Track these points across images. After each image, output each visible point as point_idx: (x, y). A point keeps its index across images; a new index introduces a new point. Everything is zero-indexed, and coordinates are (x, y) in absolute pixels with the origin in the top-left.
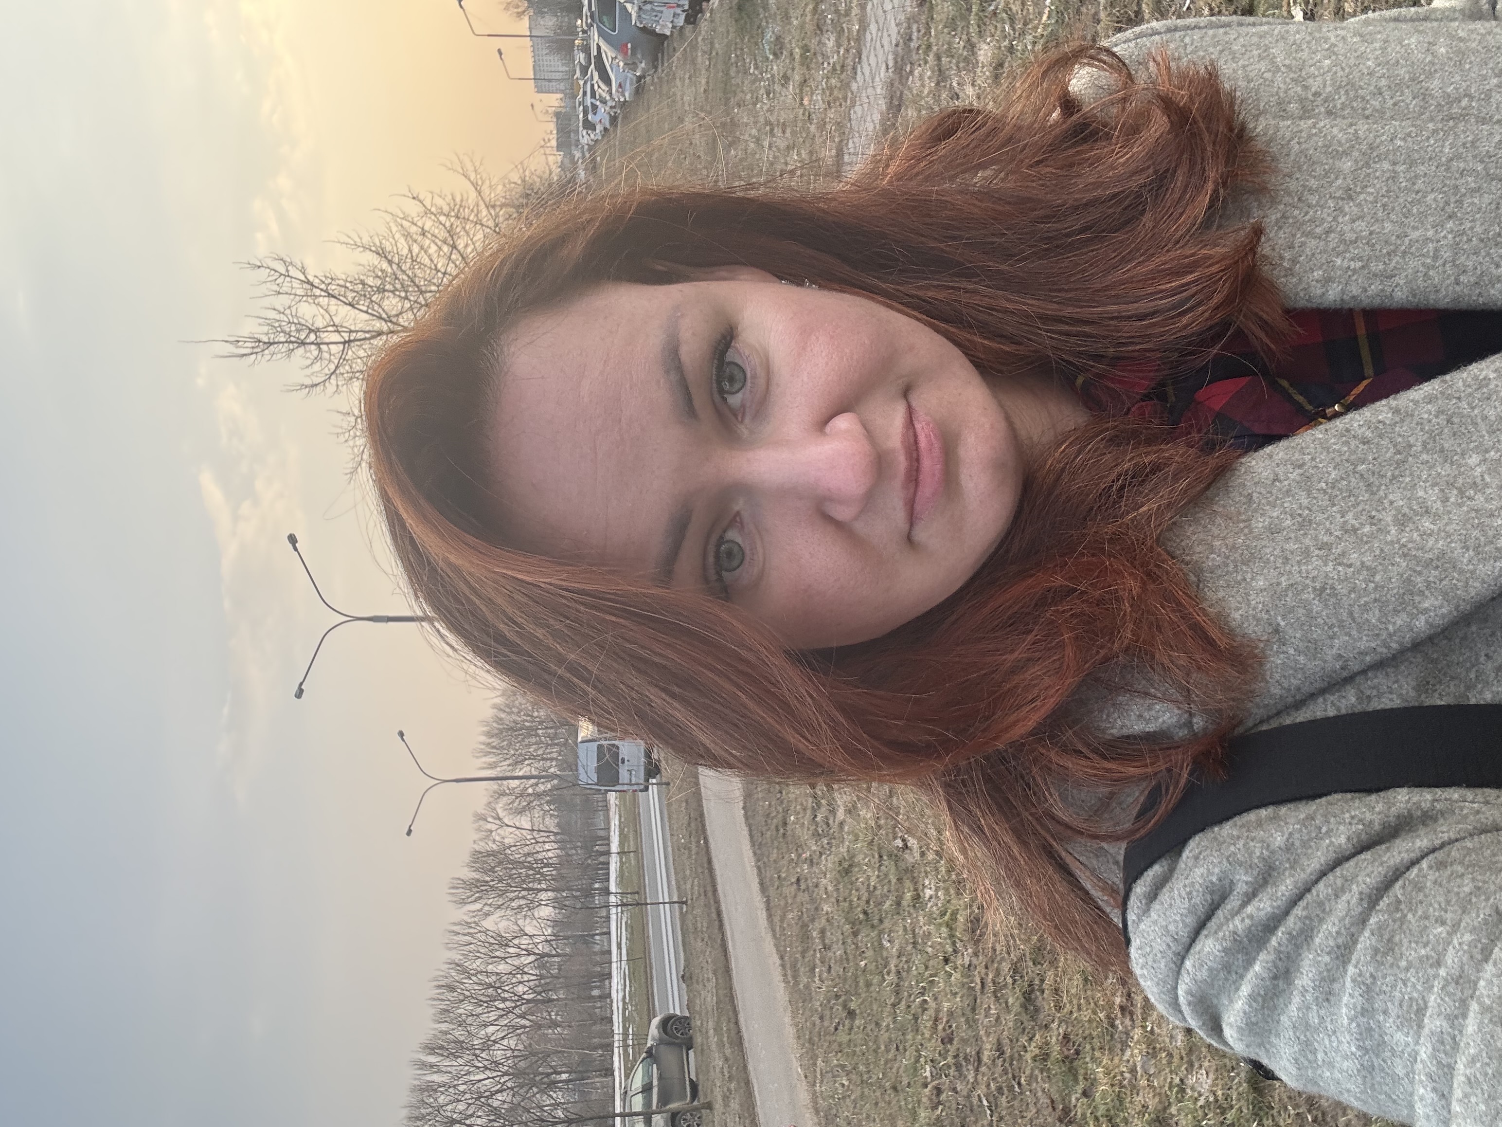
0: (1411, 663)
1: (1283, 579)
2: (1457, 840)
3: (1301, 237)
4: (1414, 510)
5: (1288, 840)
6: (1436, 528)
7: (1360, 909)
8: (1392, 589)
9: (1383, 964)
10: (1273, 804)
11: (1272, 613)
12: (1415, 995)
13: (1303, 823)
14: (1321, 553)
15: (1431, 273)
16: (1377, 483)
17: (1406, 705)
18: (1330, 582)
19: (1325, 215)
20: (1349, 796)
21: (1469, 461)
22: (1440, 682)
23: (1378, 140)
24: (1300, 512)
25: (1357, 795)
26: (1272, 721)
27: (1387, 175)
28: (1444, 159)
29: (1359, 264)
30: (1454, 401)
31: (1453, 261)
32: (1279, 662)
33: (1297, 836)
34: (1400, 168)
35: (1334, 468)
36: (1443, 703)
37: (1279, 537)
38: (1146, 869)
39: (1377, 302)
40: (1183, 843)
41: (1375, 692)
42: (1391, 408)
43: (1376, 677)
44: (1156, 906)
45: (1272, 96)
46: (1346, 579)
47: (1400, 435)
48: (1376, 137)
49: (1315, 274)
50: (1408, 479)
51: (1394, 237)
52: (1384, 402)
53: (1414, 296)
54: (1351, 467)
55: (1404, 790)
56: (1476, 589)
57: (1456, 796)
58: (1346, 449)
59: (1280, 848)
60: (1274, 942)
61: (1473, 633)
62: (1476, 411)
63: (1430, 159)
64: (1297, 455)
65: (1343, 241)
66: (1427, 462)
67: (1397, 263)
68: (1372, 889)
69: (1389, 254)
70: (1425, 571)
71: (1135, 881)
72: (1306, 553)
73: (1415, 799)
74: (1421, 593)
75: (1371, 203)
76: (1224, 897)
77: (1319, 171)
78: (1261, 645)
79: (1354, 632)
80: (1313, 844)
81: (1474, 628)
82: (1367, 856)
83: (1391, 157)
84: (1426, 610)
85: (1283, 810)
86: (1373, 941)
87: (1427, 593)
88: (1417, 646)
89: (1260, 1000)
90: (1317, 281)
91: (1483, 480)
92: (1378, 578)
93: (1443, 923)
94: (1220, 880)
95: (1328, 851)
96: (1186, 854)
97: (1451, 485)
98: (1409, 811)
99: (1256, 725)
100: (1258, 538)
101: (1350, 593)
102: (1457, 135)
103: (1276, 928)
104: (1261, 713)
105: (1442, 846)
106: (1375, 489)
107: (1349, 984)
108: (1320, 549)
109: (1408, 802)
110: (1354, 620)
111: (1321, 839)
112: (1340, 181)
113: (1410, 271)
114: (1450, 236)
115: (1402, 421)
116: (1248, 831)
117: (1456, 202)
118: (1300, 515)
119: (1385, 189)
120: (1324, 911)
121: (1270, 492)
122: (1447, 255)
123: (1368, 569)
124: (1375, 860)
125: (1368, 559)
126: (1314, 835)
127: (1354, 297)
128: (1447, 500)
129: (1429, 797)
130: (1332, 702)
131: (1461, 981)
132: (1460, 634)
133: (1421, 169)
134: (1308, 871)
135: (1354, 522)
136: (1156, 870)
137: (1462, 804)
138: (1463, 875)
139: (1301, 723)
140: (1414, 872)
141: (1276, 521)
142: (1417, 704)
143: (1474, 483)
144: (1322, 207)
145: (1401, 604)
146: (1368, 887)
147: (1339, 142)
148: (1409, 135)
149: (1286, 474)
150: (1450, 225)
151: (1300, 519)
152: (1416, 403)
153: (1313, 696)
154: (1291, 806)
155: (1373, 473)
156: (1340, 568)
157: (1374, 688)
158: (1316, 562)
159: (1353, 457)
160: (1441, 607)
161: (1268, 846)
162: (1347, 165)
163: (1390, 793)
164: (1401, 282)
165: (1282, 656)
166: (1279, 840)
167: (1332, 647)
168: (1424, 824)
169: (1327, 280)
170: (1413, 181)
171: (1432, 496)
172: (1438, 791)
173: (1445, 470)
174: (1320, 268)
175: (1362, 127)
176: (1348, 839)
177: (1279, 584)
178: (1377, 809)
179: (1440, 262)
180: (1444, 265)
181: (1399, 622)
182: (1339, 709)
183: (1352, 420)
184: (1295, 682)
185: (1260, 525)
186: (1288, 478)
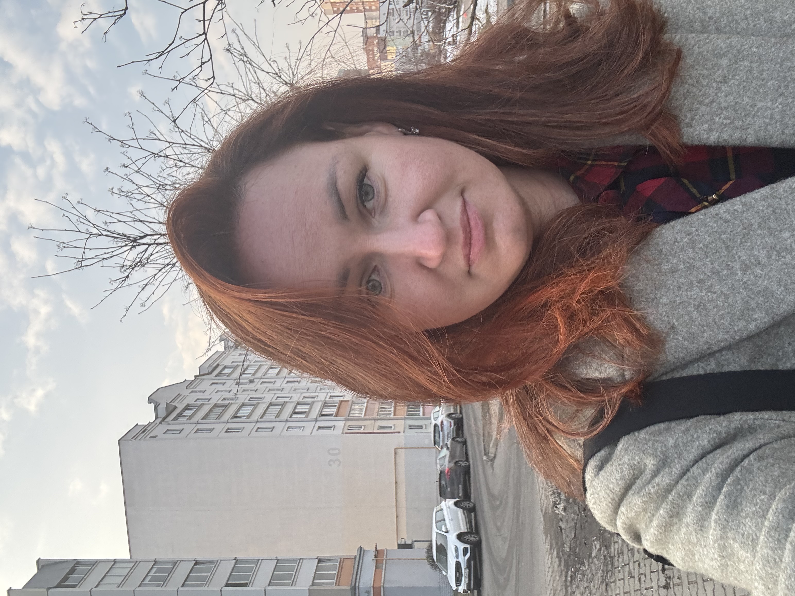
0: (747, 347)
1: (677, 299)
2: (768, 443)
3: (697, 104)
4: (752, 263)
5: (676, 442)
6: (763, 273)
7: (717, 482)
8: (738, 307)
9: (732, 514)
10: (667, 421)
11: (671, 317)
12: (751, 532)
13: (684, 432)
14: (699, 285)
15: (769, 128)
16: (732, 246)
17: (742, 369)
18: (703, 302)
19: (711, 92)
20: (709, 417)
21: (784, 235)
22: (762, 357)
23: (743, 48)
24: (688, 261)
25: (713, 416)
26: (668, 375)
27: (747, 69)
28: (779, 60)
29: (728, 121)
30: (777, 200)
31: (782, 121)
32: (673, 344)
33: (680, 440)
34: (754, 65)
35: (709, 236)
36: (763, 369)
37: (676, 275)
38: (596, 453)
39: (737, 143)
40: (618, 440)
41: (726, 363)
42: (742, 202)
43: (727, 354)
44: (602, 473)
45: (686, 17)
46: (712, 300)
47: (746, 218)
48: (741, 46)
49: (704, 126)
50: (749, 244)
51: (748, 106)
52: (738, 198)
53: (758, 140)
54: (718, 236)
55: (739, 413)
56: (784, 309)
57: (767, 416)
58: (715, 225)
59: (671, 446)
60: (670, 497)
61: (782, 331)
62: (789, 206)
63: (772, 60)
64: (688, 228)
65: (719, 107)
66: (761, 234)
67: (750, 121)
68: (723, 471)
69: (745, 116)
70: (756, 298)
71: (590, 459)
72: (691, 285)
73: (744, 419)
74: (754, 310)
75: (737, 86)
76: (641, 473)
77: (709, 65)
78: (664, 335)
79: (715, 330)
80: (689, 444)
81: (782, 329)
82: (718, 451)
83: (749, 58)
84: (756, 320)
85: (673, 424)
86: (726, 502)
87: (757, 310)
88: (750, 338)
89: (663, 528)
90: (705, 130)
91: (791, 246)
92: (730, 300)
93: (765, 493)
94: (639, 463)
95: (698, 449)
96: (620, 446)
97: (773, 248)
98: (741, 426)
99: (659, 376)
100: (665, 274)
101: (714, 308)
102: (787, 46)
103: (672, 490)
104: (662, 370)
105: (760, 447)
106: (730, 249)
107: (713, 524)
108: (698, 283)
109: (740, 420)
110: (716, 323)
111: (694, 441)
112: (720, 71)
113: (757, 126)
114: (780, 106)
115: (748, 210)
116: (654, 436)
117: (785, 86)
118: (688, 262)
119: (745, 77)
120: (697, 482)
121: (673, 249)
122: (777, 117)
123: (725, 295)
124: (723, 454)
125: (725, 290)
126: (689, 439)
127: (725, 140)
128: (771, 257)
129: (752, 417)
130: (702, 367)
131: (778, 529)
132: (775, 331)
133: (766, 66)
134: (688, 460)
135: (718, 267)
136: (602, 453)
137: (770, 421)
138: (773, 465)
139: (685, 377)
140: (746, 462)
141: (675, 266)
142: (749, 369)
143: (786, 248)
144: (710, 88)
145: (742, 315)
146: (721, 469)
147: (721, 48)
148: (760, 45)
149: (681, 238)
150: (780, 100)
151: (688, 265)
152: (756, 200)
153: (691, 362)
154: (677, 422)
155: (730, 240)
156: (709, 294)
157: (725, 360)
158: (696, 290)
159: (720, 230)
160: (764, 317)
161: (665, 445)
162: (724, 62)
163: (731, 415)
164: (752, 132)
165: (675, 341)
166: (671, 442)
167: (703, 337)
168: (751, 433)
169: (710, 130)
170: (761, 73)
171: (762, 254)
172: (757, 413)
173: (769, 240)
174: (706, 123)
175: (735, 39)
176: (709, 442)
177: (675, 302)
178: (724, 425)
179: (773, 121)
180: (776, 123)
181: (740, 325)
182: (705, 370)
183: (720, 208)
184: (682, 355)
185: (666, 267)
186: (682, 241)
